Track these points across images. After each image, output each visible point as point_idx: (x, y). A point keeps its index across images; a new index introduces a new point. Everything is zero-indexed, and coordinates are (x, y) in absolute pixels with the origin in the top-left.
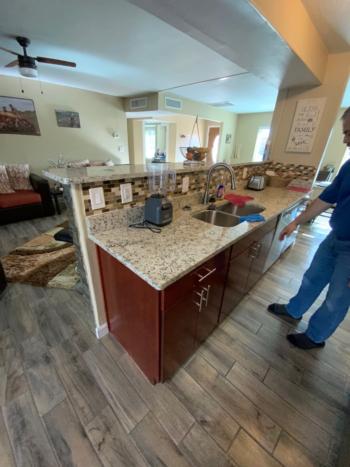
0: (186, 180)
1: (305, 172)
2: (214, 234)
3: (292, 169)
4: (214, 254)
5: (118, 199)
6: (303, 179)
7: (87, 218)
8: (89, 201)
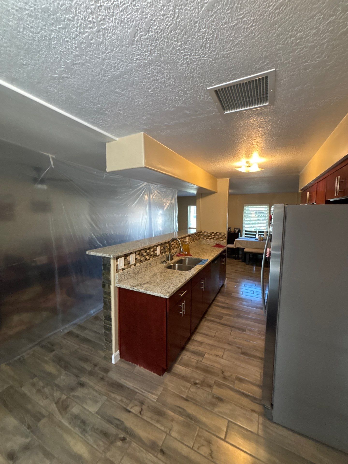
0: (159, 248)
1: (220, 236)
2: (182, 274)
3: (213, 235)
4: (185, 282)
5: (129, 263)
6: (221, 240)
7: (116, 274)
8: (118, 265)
